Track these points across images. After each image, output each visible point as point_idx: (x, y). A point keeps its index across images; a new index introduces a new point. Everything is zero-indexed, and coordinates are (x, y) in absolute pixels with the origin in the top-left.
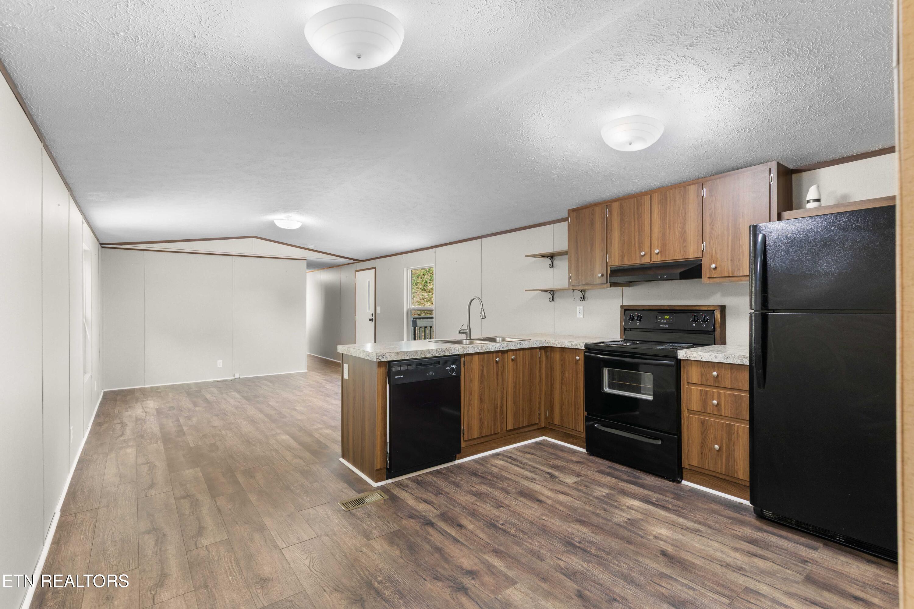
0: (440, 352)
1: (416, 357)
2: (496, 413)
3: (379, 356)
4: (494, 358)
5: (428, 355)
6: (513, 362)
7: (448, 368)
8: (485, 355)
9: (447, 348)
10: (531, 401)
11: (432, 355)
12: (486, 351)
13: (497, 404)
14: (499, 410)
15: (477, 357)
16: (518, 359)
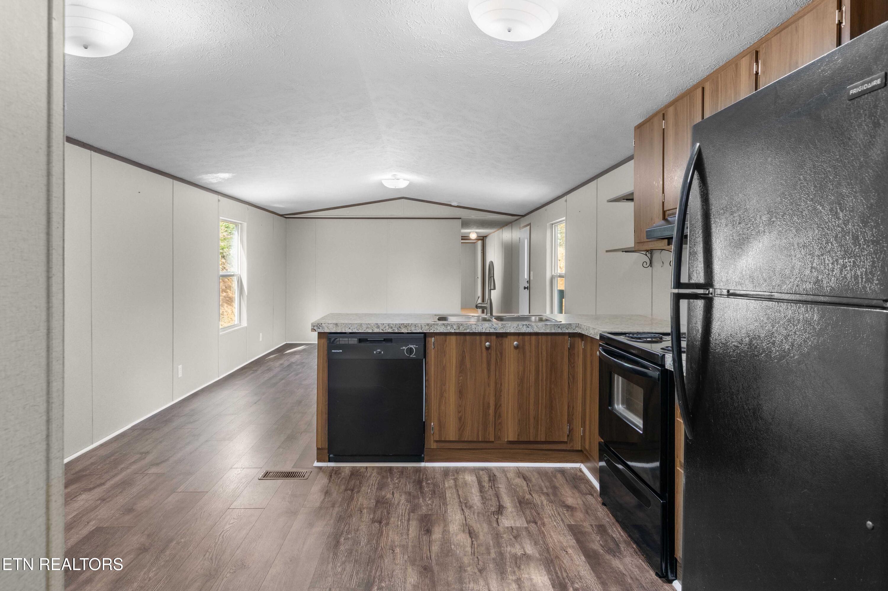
0: (393, 328)
1: (360, 331)
2: (486, 415)
3: (314, 326)
4: (483, 343)
5: (376, 330)
6: (517, 351)
7: (404, 348)
8: (468, 337)
9: (403, 324)
10: (551, 407)
11: (382, 330)
12: (465, 331)
13: (489, 403)
14: (491, 411)
15: (453, 338)
16: (527, 347)
